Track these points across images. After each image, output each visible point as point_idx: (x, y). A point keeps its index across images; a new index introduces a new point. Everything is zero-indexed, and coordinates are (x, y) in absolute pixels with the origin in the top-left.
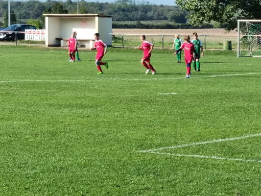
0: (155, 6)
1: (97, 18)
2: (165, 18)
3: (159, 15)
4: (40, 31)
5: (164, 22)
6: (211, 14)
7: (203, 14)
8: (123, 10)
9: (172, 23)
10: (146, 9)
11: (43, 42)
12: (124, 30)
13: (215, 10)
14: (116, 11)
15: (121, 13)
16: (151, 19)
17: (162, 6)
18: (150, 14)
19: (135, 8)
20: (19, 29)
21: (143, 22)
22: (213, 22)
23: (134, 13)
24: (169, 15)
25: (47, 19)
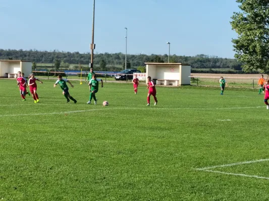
0: (222, 59)
1: (180, 66)
2: (228, 67)
3: (224, 65)
4: (144, 74)
5: (227, 70)
6: (258, 64)
7: (253, 65)
8: (201, 61)
9: (233, 70)
10: (216, 61)
11: (145, 81)
12: (200, 74)
13: (261, 61)
14: (196, 62)
15: (199, 63)
16: (219, 67)
17: (226, 59)
18: (218, 64)
19: (208, 60)
20: (130, 72)
21: (213, 69)
22: (259, 70)
23: (208, 63)
24: (231, 65)
25: (147, 66)
